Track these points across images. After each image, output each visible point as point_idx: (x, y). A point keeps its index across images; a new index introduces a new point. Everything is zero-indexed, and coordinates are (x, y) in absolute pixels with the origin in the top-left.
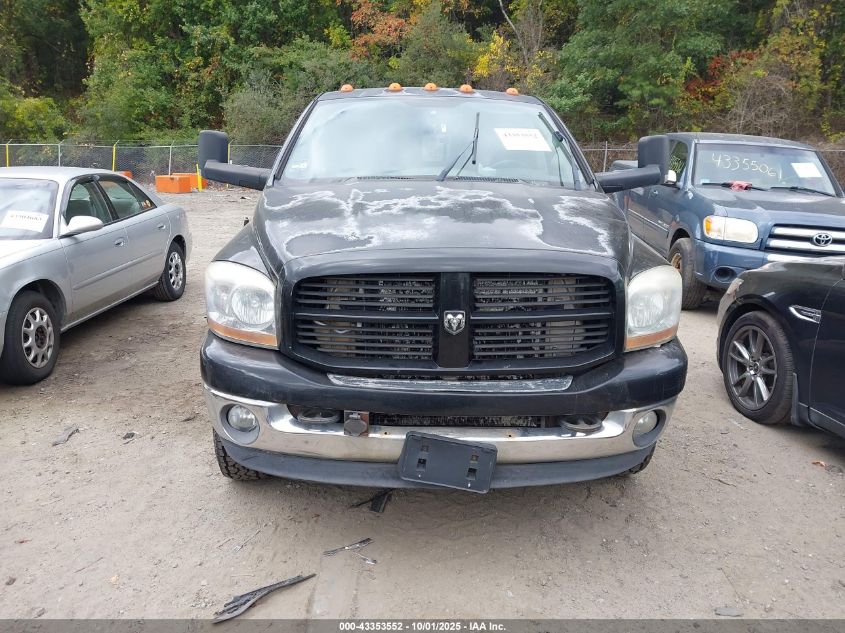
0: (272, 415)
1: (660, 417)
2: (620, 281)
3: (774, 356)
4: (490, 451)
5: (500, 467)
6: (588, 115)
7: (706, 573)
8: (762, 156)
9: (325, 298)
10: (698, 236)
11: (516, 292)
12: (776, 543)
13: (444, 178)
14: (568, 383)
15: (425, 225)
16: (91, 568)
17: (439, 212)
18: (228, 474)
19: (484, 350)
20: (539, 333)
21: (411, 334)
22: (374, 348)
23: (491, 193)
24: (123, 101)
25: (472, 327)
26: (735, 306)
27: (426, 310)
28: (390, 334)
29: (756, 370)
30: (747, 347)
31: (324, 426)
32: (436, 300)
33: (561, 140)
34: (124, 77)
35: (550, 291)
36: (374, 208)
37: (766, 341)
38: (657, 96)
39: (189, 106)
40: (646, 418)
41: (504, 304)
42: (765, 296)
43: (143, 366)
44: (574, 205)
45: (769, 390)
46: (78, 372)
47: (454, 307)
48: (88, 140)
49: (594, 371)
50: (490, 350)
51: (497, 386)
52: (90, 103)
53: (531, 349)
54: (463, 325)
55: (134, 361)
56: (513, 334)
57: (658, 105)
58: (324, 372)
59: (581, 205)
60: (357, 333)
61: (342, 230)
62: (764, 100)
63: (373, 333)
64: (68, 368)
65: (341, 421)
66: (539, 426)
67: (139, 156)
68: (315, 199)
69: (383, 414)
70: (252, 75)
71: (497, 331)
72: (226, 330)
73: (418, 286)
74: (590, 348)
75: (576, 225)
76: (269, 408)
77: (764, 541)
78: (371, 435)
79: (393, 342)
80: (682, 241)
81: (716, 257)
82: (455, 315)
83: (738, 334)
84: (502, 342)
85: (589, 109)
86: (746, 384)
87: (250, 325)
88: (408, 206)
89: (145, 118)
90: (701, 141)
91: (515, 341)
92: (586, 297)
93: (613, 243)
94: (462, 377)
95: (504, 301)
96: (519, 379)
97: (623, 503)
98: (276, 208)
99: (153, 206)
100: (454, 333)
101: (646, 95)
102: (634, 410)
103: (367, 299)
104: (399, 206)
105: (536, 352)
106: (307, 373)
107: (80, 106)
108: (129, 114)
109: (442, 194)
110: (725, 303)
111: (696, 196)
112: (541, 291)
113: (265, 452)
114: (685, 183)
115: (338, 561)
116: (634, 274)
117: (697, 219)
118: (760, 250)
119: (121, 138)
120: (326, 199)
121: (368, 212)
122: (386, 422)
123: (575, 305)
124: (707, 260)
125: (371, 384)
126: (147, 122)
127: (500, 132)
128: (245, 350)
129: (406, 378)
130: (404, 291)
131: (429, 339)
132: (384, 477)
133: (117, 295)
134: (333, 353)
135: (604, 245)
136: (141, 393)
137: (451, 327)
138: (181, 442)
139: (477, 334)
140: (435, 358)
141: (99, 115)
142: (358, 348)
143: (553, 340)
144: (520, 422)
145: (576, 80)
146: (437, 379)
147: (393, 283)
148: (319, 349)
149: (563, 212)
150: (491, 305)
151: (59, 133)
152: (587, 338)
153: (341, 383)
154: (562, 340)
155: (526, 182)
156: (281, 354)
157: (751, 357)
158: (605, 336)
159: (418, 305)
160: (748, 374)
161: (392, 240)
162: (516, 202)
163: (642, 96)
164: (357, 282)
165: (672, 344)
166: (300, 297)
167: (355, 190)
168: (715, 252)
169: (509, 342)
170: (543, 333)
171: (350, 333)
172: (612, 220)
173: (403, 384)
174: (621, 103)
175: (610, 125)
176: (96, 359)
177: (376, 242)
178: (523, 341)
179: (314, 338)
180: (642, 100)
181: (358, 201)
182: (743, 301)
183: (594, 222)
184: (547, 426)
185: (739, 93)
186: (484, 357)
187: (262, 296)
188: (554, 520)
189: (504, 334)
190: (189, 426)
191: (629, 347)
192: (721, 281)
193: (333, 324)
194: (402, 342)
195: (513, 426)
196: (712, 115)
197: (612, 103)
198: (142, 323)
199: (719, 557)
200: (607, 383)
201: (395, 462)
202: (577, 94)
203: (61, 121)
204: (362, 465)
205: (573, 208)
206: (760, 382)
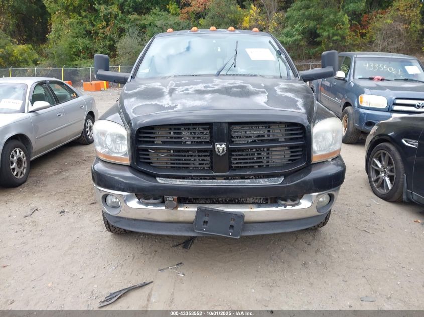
0: (127, 199)
1: (331, 197)
2: (308, 126)
3: (394, 166)
4: (241, 216)
5: (247, 225)
6: (301, 46)
7: (356, 279)
8: (390, 63)
9: (154, 138)
10: (356, 105)
11: (254, 132)
12: (394, 263)
13: (218, 74)
14: (281, 180)
15: (205, 98)
16: (39, 279)
17: (214, 92)
18: (111, 231)
19: (237, 163)
20: (266, 154)
21: (199, 156)
22: (180, 164)
23: (242, 81)
24: (66, 45)
25: (230, 151)
26: (374, 140)
27: (207, 143)
28: (188, 156)
29: (385, 174)
30: (381, 161)
31: (155, 205)
32: (211, 137)
33: (281, 54)
34: (67, 32)
35: (271, 131)
36: (179, 90)
37: (390, 158)
38: (337, 35)
39: (100, 47)
40: (323, 198)
41: (247, 139)
42: (389, 134)
43: (72, 177)
44: (285, 87)
45: (392, 183)
46: (39, 181)
47: (221, 140)
48: (49, 65)
49: (295, 174)
50: (241, 163)
51: (244, 182)
52: (49, 46)
53: (262, 162)
54: (225, 150)
55: (67, 175)
56: (252, 155)
57: (337, 40)
58: (154, 176)
59: (289, 87)
60: (171, 156)
61: (162, 102)
62: (392, 36)
63: (179, 156)
64: (34, 179)
65: (163, 202)
66: (267, 203)
67: (75, 73)
68: (150, 87)
69: (185, 197)
70: (131, 30)
71: (244, 153)
72: (105, 155)
73: (202, 130)
74: (293, 161)
75: (286, 97)
76: (126, 196)
77: (387, 262)
78: (179, 209)
79: (190, 160)
80: (348, 108)
81: (366, 116)
82: (221, 145)
83: (376, 155)
84: (246, 159)
85: (302, 43)
86: (380, 181)
87: (116, 153)
88: (198, 89)
89: (78, 53)
90: (358, 56)
91: (253, 159)
92: (291, 134)
93: (305, 105)
94: (226, 178)
95: (247, 137)
96: (256, 178)
97: (314, 244)
98: (130, 92)
99: (77, 96)
100: (221, 155)
101: (331, 35)
102: (317, 194)
103: (175, 138)
104: (193, 89)
105: (265, 164)
106: (145, 177)
107: (44, 48)
108: (69, 52)
109: (216, 83)
110: (369, 139)
111: (355, 85)
112: (267, 132)
113: (125, 218)
114: (349, 78)
115: (165, 274)
116: (316, 122)
117: (356, 96)
118: (388, 111)
119: (66, 64)
120: (156, 86)
121: (177, 92)
122: (187, 202)
123: (285, 139)
124: (361, 117)
125: (178, 182)
126: (79, 56)
127: (249, 50)
128: (114, 166)
129: (197, 179)
130: (195, 133)
131: (208, 158)
132: (187, 231)
133: (60, 142)
134: (159, 166)
135: (300, 106)
136: (70, 190)
137: (219, 151)
138: (88, 215)
139: (234, 155)
140: (212, 168)
141: (54, 52)
142: (172, 164)
143: (273, 157)
144: (257, 201)
145: (294, 27)
146: (214, 179)
147: (189, 129)
148: (151, 164)
149: (280, 90)
150: (240, 139)
151: (35, 62)
152: (291, 156)
153: (163, 182)
154: (278, 157)
155: (262, 76)
156: (132, 168)
157: (383, 167)
158: (301, 155)
159: (202, 140)
160: (380, 176)
161: (187, 106)
162: (254, 86)
163: (329, 35)
164: (170, 129)
165: (338, 158)
166: (141, 137)
167: (171, 82)
168: (365, 113)
169: (250, 159)
170: (268, 154)
171: (167, 155)
172: (305, 94)
173: (196, 182)
174: (318, 39)
175: (313, 50)
176: (49, 174)
177: (179, 107)
178: (258, 158)
179: (149, 159)
180: (329, 37)
181: (172, 87)
182: (378, 138)
183: (296, 95)
184: (271, 203)
185: (379, 32)
186: (237, 167)
187: (121, 137)
188: (278, 252)
189: (247, 155)
190: (93, 206)
191: (314, 160)
192: (367, 128)
193: (158, 151)
194: (194, 160)
195: (253, 203)
196: (365, 44)
197: (313, 39)
198: (73, 155)
199: (364, 271)
200: (302, 179)
201: (192, 223)
202: (295, 35)
203: (36, 56)
204: (175, 225)
205: (285, 88)
206: (387, 180)
